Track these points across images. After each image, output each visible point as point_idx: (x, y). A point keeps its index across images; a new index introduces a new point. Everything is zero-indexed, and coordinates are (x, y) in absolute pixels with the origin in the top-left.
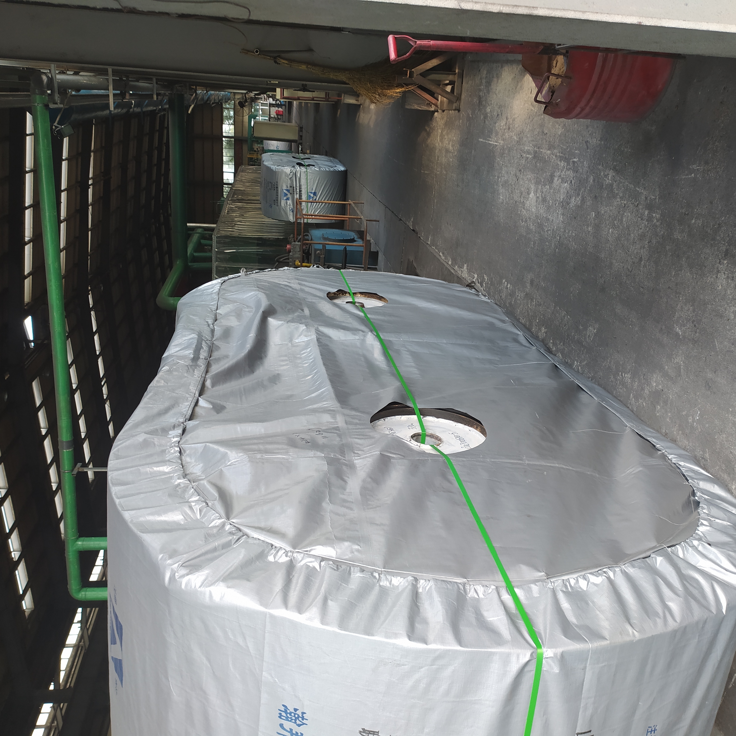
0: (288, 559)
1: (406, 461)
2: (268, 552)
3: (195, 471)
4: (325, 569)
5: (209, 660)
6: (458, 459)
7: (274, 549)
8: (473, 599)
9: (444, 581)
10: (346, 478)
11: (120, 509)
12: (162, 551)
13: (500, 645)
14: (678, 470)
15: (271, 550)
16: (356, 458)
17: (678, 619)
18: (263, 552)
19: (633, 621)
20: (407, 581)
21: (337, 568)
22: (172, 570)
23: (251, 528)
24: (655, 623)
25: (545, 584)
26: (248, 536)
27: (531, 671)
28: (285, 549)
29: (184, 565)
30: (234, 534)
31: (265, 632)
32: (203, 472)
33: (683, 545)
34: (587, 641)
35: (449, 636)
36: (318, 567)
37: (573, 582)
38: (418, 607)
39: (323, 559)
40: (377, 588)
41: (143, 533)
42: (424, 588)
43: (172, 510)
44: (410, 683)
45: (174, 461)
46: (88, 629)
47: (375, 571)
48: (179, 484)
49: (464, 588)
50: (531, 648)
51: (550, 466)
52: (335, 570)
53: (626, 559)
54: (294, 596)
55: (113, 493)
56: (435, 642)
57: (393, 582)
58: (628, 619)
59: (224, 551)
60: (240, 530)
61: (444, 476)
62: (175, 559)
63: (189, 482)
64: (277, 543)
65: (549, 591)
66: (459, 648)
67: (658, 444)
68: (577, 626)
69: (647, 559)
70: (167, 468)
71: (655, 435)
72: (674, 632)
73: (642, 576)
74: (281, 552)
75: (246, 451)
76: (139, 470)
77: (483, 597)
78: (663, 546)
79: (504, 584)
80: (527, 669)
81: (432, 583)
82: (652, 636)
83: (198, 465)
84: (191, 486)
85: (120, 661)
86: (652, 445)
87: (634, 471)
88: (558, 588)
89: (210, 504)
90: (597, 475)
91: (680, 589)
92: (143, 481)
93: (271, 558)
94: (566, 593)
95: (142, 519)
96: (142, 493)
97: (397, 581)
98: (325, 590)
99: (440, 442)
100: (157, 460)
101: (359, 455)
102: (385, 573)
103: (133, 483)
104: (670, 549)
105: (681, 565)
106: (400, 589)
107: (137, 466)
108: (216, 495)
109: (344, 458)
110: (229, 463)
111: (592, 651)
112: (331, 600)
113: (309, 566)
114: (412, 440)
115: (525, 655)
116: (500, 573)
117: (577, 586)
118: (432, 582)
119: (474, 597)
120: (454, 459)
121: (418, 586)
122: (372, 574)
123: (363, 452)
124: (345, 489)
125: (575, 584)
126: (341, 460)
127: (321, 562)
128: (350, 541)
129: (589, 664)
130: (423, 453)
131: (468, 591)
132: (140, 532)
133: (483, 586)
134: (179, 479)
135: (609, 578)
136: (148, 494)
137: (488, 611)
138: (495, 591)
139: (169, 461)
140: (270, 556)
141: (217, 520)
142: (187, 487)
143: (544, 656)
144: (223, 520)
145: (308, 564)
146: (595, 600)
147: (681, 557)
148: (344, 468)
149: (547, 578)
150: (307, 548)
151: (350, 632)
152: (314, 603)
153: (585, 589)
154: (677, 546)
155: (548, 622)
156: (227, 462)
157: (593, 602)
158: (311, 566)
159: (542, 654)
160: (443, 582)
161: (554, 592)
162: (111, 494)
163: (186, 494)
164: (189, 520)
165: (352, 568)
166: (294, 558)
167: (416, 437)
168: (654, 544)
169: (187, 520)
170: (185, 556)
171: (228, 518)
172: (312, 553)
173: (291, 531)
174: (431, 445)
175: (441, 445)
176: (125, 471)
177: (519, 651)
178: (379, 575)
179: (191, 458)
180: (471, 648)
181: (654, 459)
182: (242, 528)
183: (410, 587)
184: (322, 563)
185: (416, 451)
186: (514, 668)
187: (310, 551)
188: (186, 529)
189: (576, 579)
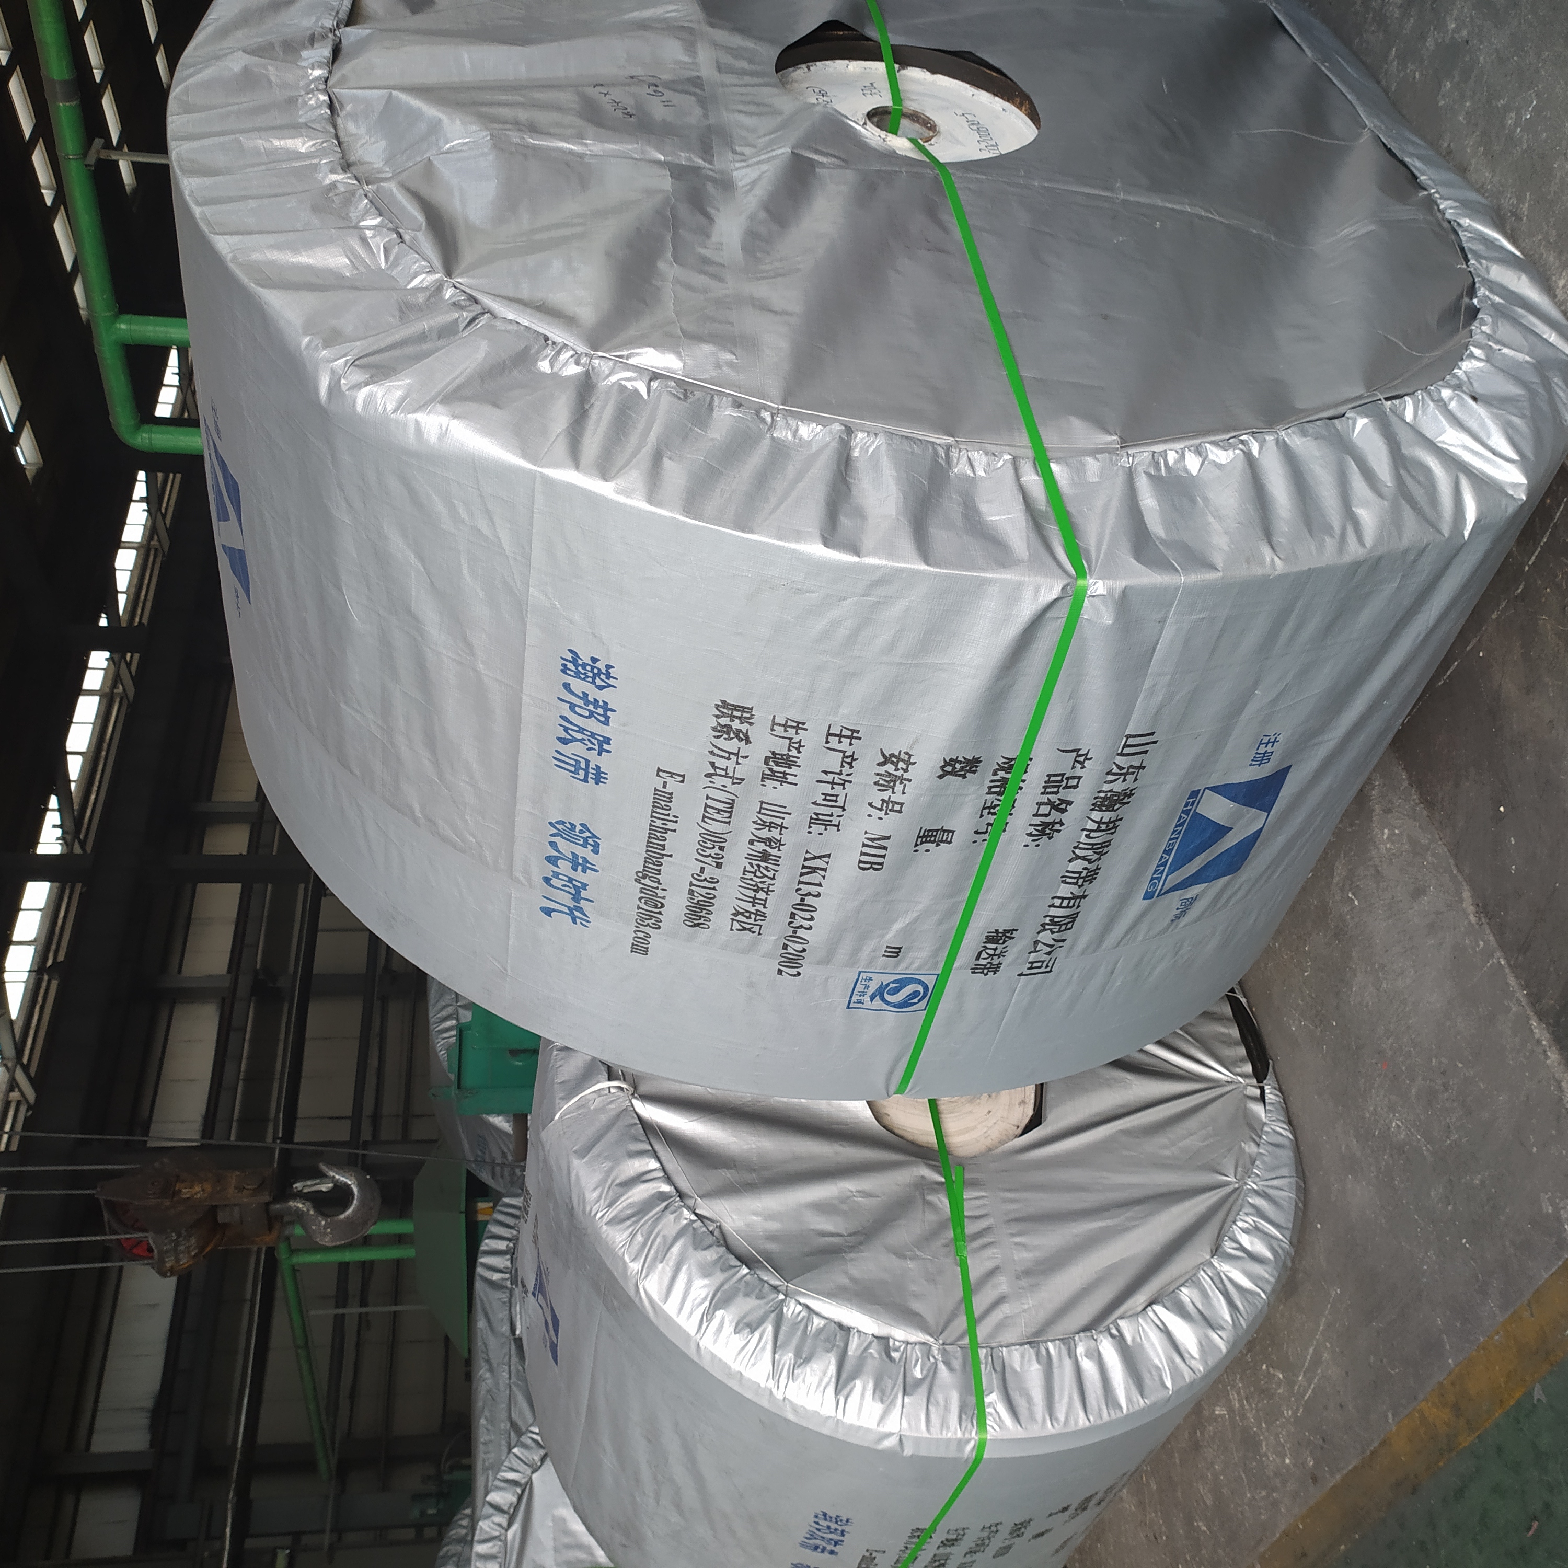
0: (579, 369)
1: (849, 175)
2: (538, 352)
3: (367, 159)
4: (660, 395)
5: (421, 559)
6: (969, 175)
7: (550, 347)
8: (964, 478)
9: (907, 437)
10: (712, 211)
11: (204, 228)
12: (308, 329)
13: (1004, 567)
14: (1453, 237)
15: (545, 348)
16: (738, 165)
17: (1369, 541)
18: (526, 350)
19: (1279, 539)
20: (831, 432)
21: (686, 397)
22: (333, 371)
23: (497, 299)
24: (1321, 547)
25: (1114, 458)
26: (494, 316)
27: (1058, 618)
28: (573, 350)
29: (357, 363)
30: (462, 308)
31: (533, 512)
32: (387, 162)
33: (1420, 397)
34: (1178, 571)
35: (906, 543)
36: (643, 391)
37: (1172, 457)
38: (848, 486)
39: (655, 376)
40: (766, 443)
41: (262, 287)
42: (864, 449)
43: (323, 243)
44: (818, 626)
45: (317, 126)
46: (164, 516)
47: (765, 408)
48: (334, 185)
49: (947, 454)
50: (1065, 576)
51: (1173, 209)
52: (679, 398)
53: (1293, 419)
54: (592, 443)
55: (186, 193)
56: (875, 553)
57: (800, 432)
58: (1268, 535)
59: (441, 343)
60: (476, 302)
61: (932, 212)
62: (336, 350)
63: (355, 182)
64: (557, 335)
65: (1121, 473)
66: (924, 567)
67: (1423, 174)
68: (1163, 542)
69: (1336, 421)
70: (303, 144)
71: (1424, 152)
72: (1356, 566)
73: (1317, 454)
74: (566, 355)
75: (486, 120)
76: (240, 142)
77: (983, 474)
78: (1376, 395)
79: (1030, 453)
80: (1049, 615)
81: (880, 440)
82: (1310, 569)
83: (374, 143)
84: (361, 191)
85: (241, 553)
86: (1410, 176)
87: (1355, 231)
88: (1140, 469)
89: (407, 238)
90: (1273, 238)
91: (1389, 484)
92: (252, 169)
93: (544, 366)
94: (1156, 479)
95: (256, 256)
96: (252, 198)
97: (806, 431)
98: (658, 438)
99: (931, 134)
100: (278, 122)
101: (744, 157)
102: (785, 413)
103: (228, 171)
104: (1389, 403)
105: (1404, 435)
106: (815, 448)
107: (233, 132)
108: (421, 218)
109: (710, 167)
110: (448, 146)
111: (1184, 588)
112: (670, 459)
113: (626, 387)
114: (868, 122)
115: (1051, 588)
116: (1024, 430)
117: (1180, 466)
118: (883, 438)
119: (966, 475)
120: (959, 174)
121: (853, 444)
122: (758, 413)
123: (754, 150)
124: (708, 236)
125: (1175, 462)
126: (704, 171)
127: (651, 380)
128: (713, 343)
129: (1174, 614)
130: (891, 156)
131: (955, 461)
132: (256, 284)
133: (987, 453)
134: (333, 171)
135: (1248, 455)
136: (265, 201)
137: (990, 502)
138: (1009, 465)
139: (306, 125)
140: (543, 360)
141: (424, 276)
142: (353, 193)
143: (1088, 592)
144: (438, 276)
145: (623, 382)
146: (1211, 495)
147: (1408, 420)
148: (710, 187)
149: (1121, 447)
150: (622, 351)
151: (706, 522)
152: (634, 460)
153: (1195, 472)
154: (1407, 398)
155: (1107, 532)
156: (441, 143)
157: (1206, 499)
158: (630, 387)
159: (1085, 589)
160: (905, 440)
161: (1130, 475)
162: (181, 195)
163: (352, 209)
164: (362, 269)
165: (716, 398)
166: (593, 368)
167: (878, 116)
168: (1359, 390)
169: (357, 269)
170: (358, 343)
171: (449, 273)
172: (631, 361)
173: (587, 314)
174: (911, 140)
175: (933, 141)
176: (207, 142)
177: (1040, 580)
178: (772, 417)
179: (356, 122)
180: (946, 568)
181: (1409, 208)
182: (479, 296)
183: (834, 444)
184: (652, 383)
185: (875, 150)
186: (1027, 610)
187: (628, 357)
188: (356, 288)
189: (1180, 452)
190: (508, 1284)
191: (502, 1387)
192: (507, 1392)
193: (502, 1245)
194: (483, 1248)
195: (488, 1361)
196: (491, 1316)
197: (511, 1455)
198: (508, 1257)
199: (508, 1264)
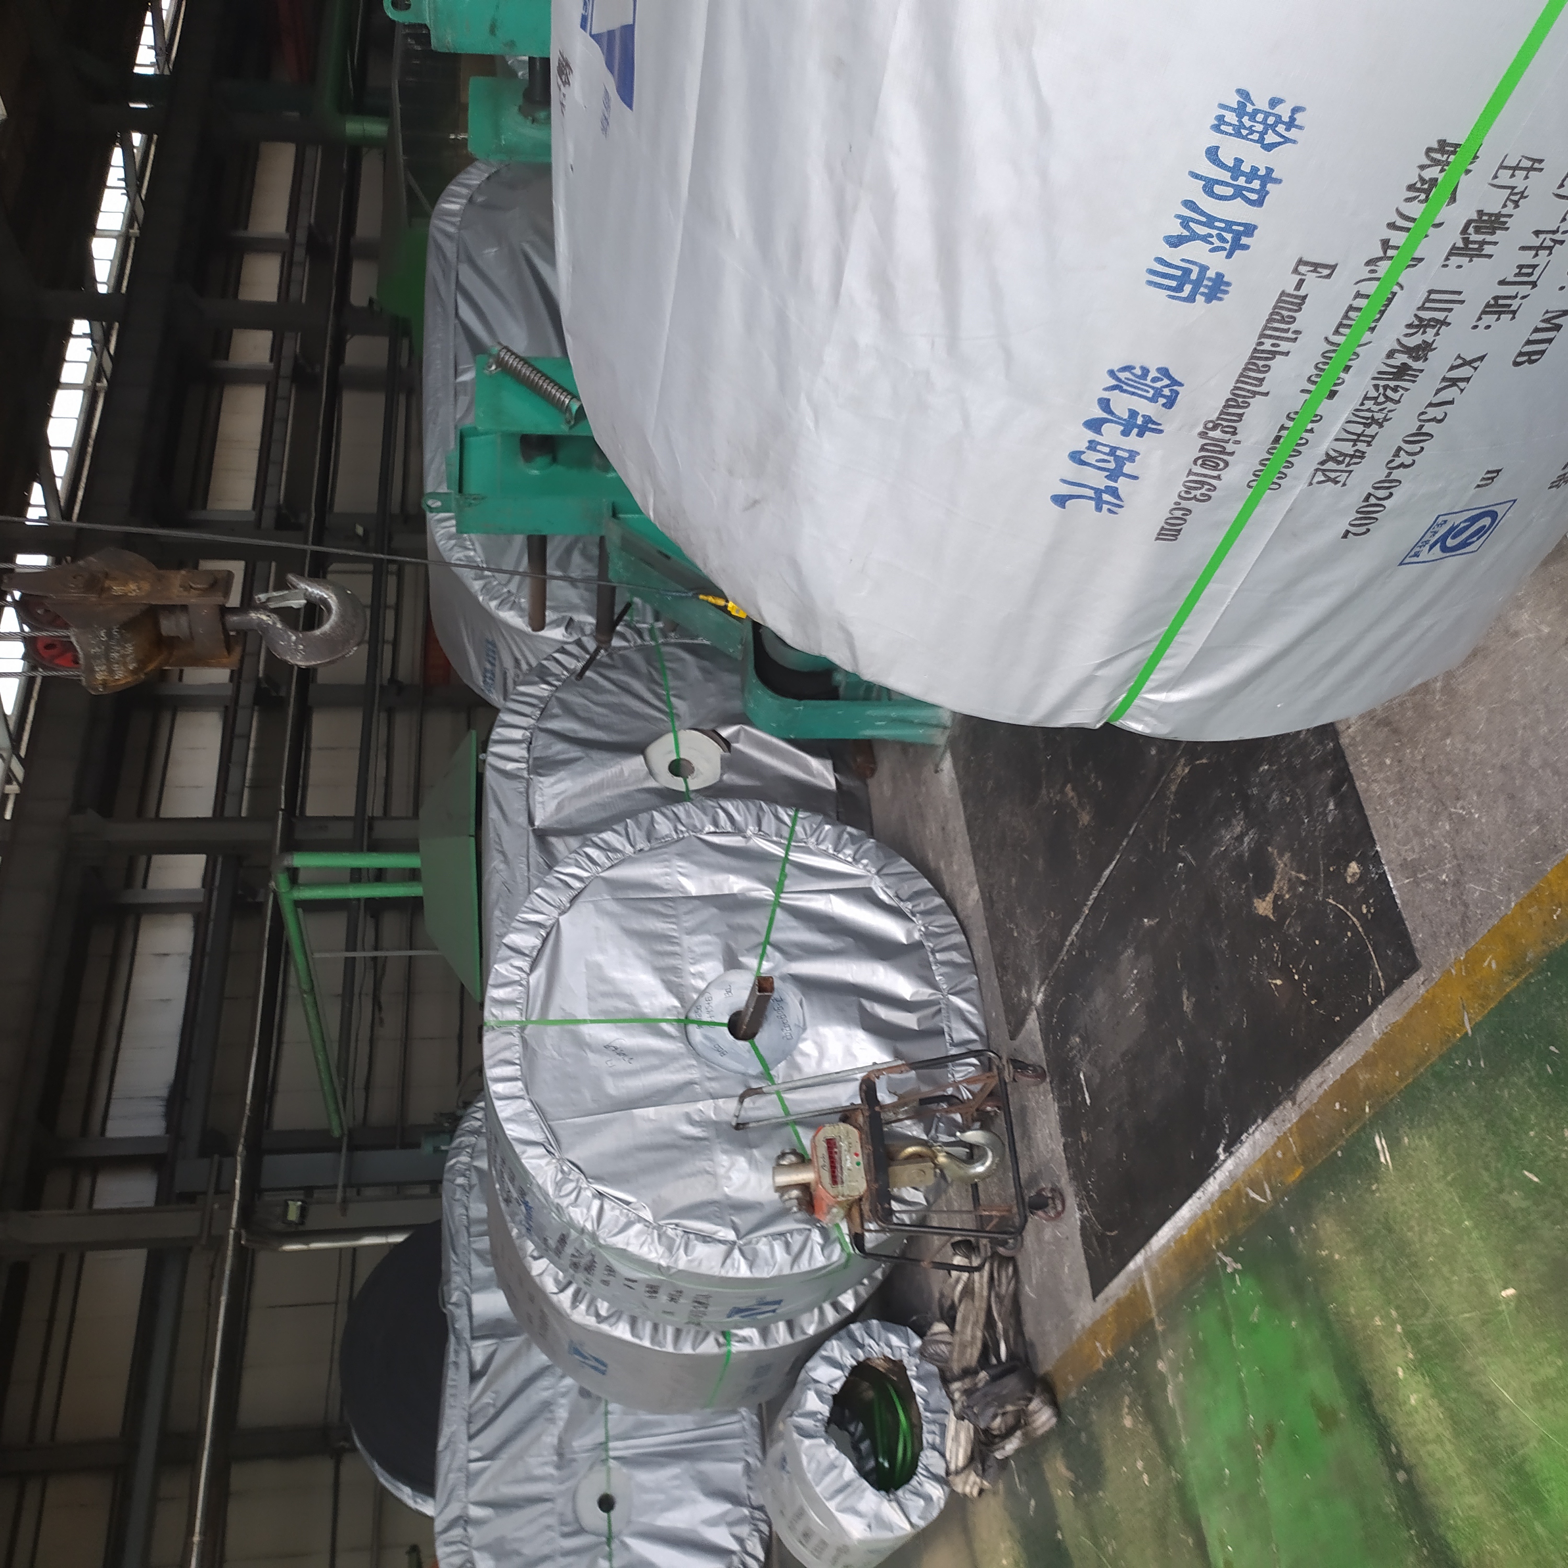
190: (525, 774)
191: (519, 879)
192: (526, 884)
193: (517, 734)
194: (494, 736)
195: (503, 853)
196: (505, 807)
197: (533, 896)
198: (524, 745)
199: (525, 753)
